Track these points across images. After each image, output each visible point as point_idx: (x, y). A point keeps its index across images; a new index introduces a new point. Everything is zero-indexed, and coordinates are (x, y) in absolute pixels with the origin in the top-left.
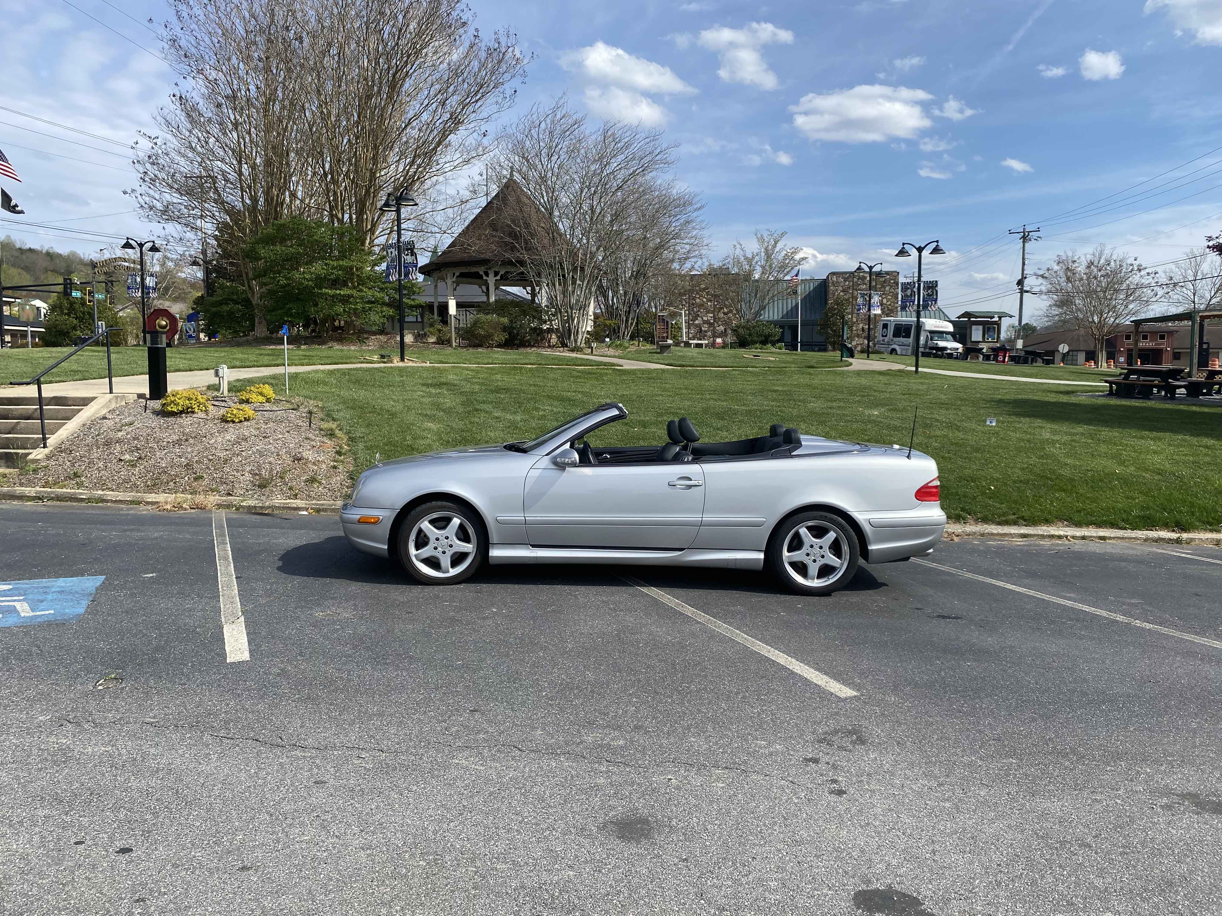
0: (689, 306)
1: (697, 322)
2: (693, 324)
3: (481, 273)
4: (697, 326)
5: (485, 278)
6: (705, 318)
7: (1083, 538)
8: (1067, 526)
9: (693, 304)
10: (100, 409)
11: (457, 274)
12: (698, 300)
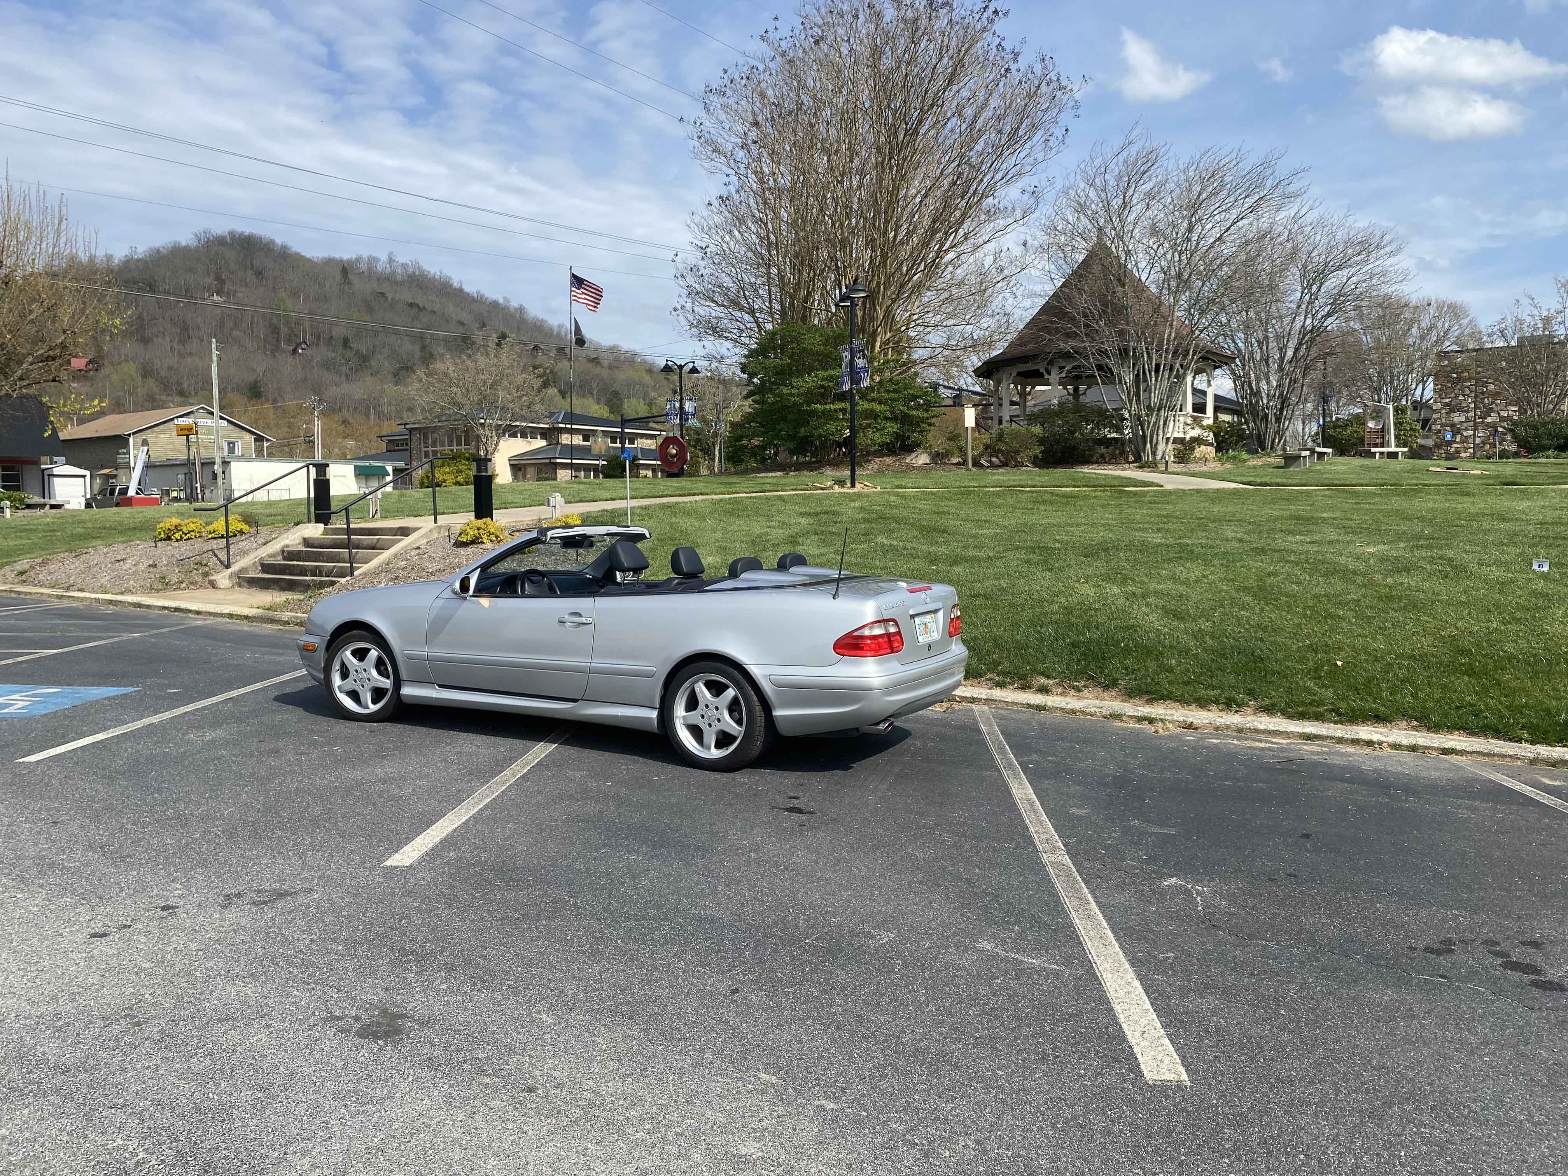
0: (1476, 396)
1: (1489, 420)
2: (1483, 422)
3: (1042, 370)
4: (1488, 425)
5: (1046, 376)
6: (1504, 414)
7: (1413, 748)
8: (1414, 728)
9: (1483, 393)
10: (418, 539)
11: (1014, 374)
12: (1491, 387)
